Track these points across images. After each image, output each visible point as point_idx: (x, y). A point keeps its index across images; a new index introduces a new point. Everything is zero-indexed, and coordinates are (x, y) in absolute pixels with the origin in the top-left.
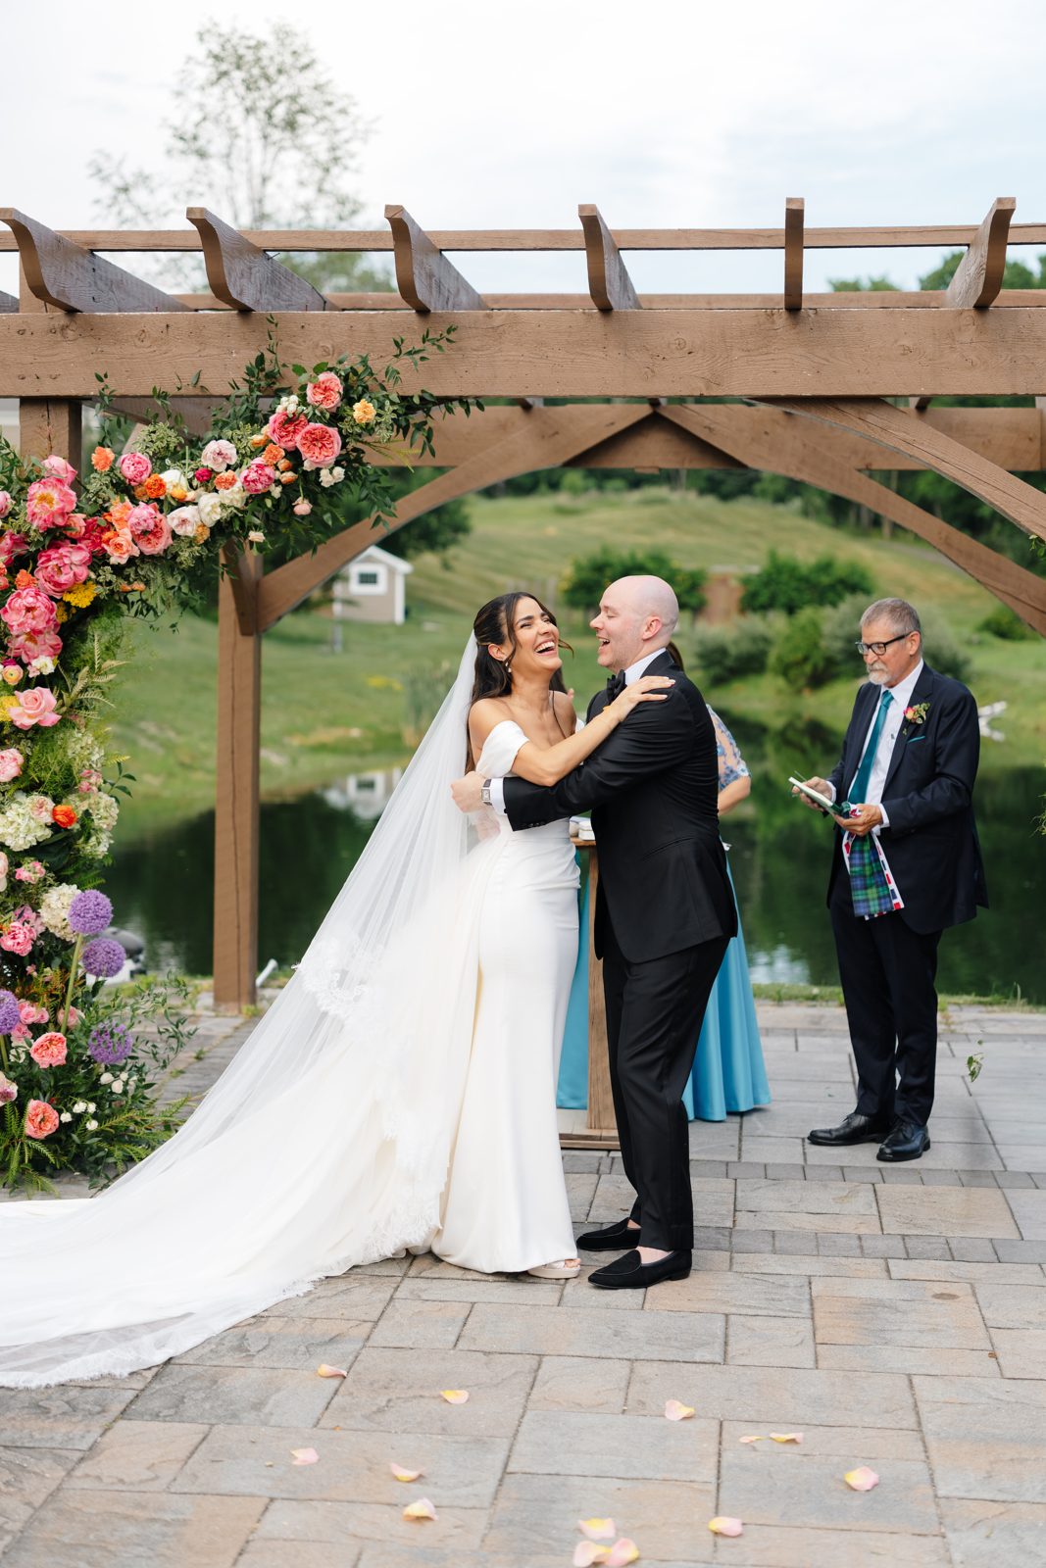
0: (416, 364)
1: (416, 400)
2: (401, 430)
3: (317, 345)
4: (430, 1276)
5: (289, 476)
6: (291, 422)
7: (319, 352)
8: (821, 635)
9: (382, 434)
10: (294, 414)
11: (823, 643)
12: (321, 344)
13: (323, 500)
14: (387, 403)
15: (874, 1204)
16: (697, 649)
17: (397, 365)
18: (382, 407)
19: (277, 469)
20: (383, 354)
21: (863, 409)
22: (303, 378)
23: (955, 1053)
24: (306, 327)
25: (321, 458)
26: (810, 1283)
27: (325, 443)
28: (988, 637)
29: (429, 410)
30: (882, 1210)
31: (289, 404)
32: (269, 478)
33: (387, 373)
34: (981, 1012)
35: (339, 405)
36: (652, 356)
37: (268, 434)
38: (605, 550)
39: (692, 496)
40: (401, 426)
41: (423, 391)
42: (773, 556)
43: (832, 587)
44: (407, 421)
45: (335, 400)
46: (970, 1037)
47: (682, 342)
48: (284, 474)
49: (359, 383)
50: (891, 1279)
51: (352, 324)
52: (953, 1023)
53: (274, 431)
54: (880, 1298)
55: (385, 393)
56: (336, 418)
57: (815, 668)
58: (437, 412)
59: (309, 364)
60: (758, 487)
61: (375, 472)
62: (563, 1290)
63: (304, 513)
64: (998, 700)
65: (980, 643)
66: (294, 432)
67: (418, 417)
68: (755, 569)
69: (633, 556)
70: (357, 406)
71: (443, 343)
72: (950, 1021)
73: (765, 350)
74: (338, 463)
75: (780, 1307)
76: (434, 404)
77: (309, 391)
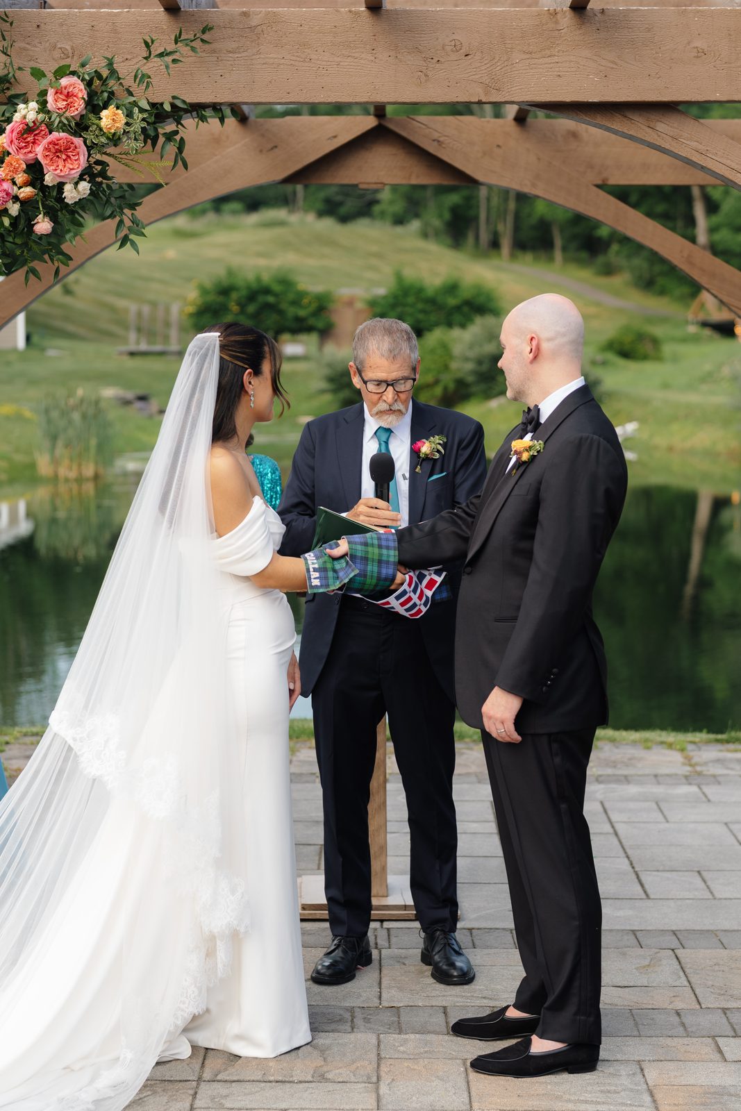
0: (167, 67)
1: (167, 107)
2: (149, 141)
3: (55, 47)
4: (228, 1078)
5: (27, 191)
6: (29, 131)
7: (57, 54)
8: (451, 357)
9: (129, 144)
10: (34, 122)
11: (454, 365)
12: (59, 46)
13: (63, 217)
14: (136, 110)
15: (682, 974)
16: (326, 371)
17: (147, 68)
18: (129, 115)
19: (14, 183)
20: (129, 57)
21: (653, 117)
22: (44, 83)
23: (710, 797)
24: (42, 25)
25: (66, 171)
26: (642, 1070)
27: (70, 154)
28: (611, 356)
29: (181, 118)
30: (692, 980)
31: (27, 112)
32: (8, 194)
33: (136, 77)
34: (721, 751)
35: (84, 112)
36: (425, 60)
37: (5, 145)
38: (230, 272)
39: (310, 218)
40: (150, 137)
41: (174, 98)
42: (399, 277)
43: (458, 308)
44: (156, 130)
45: (79, 106)
46: (720, 779)
47: (458, 43)
48: (22, 190)
49: (103, 88)
50: (726, 1061)
51: (93, 24)
52: (696, 764)
53: (11, 142)
54: (723, 1084)
55: (132, 99)
56: (80, 127)
57: (445, 389)
58: (189, 122)
59: (49, 68)
60: (377, 209)
61: (121, 187)
62: (377, 1089)
63: (45, 233)
64: (630, 420)
65: (604, 363)
66: (34, 143)
67: (170, 127)
68: (381, 291)
69: (258, 280)
70: (104, 113)
71: (197, 44)
72: (693, 761)
73: (548, 52)
74: (81, 178)
75: (620, 1101)
76: (186, 111)
77: (50, 98)
